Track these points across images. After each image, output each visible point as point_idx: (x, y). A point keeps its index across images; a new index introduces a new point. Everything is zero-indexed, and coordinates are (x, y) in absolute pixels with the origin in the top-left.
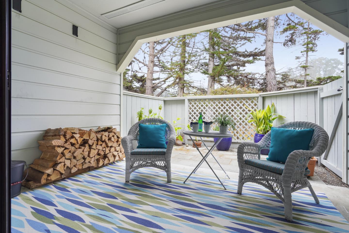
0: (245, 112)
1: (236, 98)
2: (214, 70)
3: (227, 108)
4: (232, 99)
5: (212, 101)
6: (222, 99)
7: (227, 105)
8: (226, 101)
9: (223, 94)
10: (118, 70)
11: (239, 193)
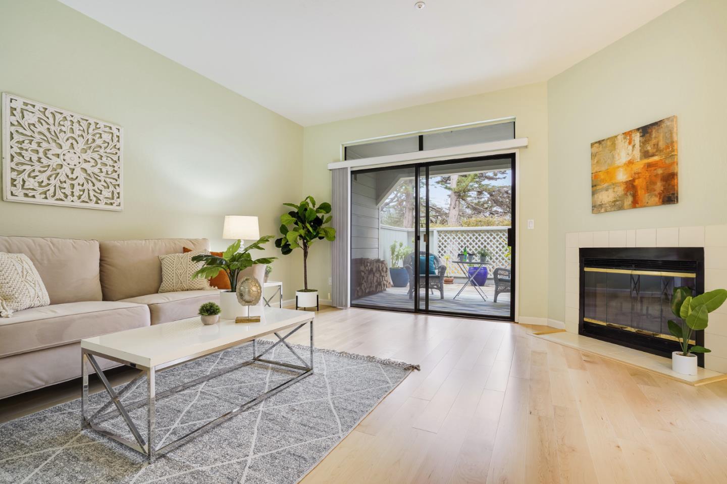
0: (502, 245)
1: (492, 231)
2: (458, 182)
3: (482, 240)
4: (488, 231)
5: (465, 233)
6: (476, 231)
7: (482, 238)
8: (481, 234)
9: (476, 225)
10: (378, 203)
11: (495, 301)
